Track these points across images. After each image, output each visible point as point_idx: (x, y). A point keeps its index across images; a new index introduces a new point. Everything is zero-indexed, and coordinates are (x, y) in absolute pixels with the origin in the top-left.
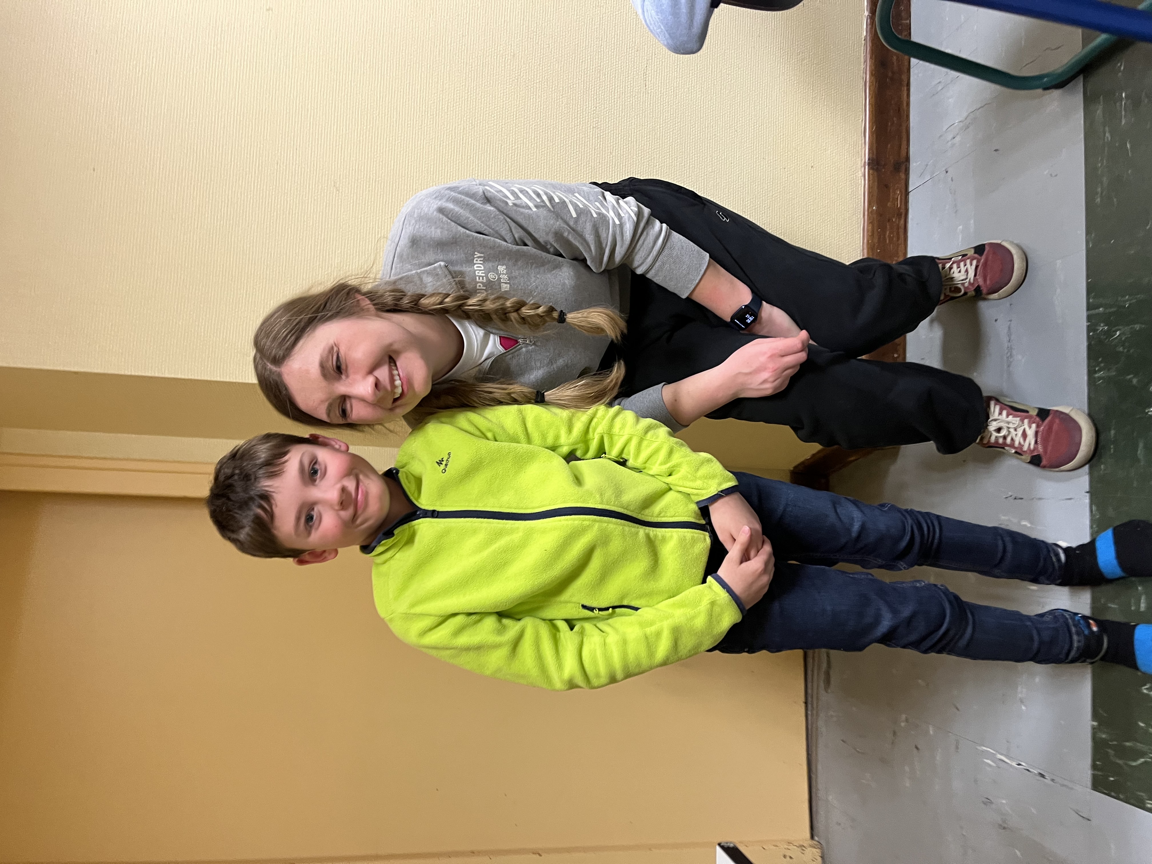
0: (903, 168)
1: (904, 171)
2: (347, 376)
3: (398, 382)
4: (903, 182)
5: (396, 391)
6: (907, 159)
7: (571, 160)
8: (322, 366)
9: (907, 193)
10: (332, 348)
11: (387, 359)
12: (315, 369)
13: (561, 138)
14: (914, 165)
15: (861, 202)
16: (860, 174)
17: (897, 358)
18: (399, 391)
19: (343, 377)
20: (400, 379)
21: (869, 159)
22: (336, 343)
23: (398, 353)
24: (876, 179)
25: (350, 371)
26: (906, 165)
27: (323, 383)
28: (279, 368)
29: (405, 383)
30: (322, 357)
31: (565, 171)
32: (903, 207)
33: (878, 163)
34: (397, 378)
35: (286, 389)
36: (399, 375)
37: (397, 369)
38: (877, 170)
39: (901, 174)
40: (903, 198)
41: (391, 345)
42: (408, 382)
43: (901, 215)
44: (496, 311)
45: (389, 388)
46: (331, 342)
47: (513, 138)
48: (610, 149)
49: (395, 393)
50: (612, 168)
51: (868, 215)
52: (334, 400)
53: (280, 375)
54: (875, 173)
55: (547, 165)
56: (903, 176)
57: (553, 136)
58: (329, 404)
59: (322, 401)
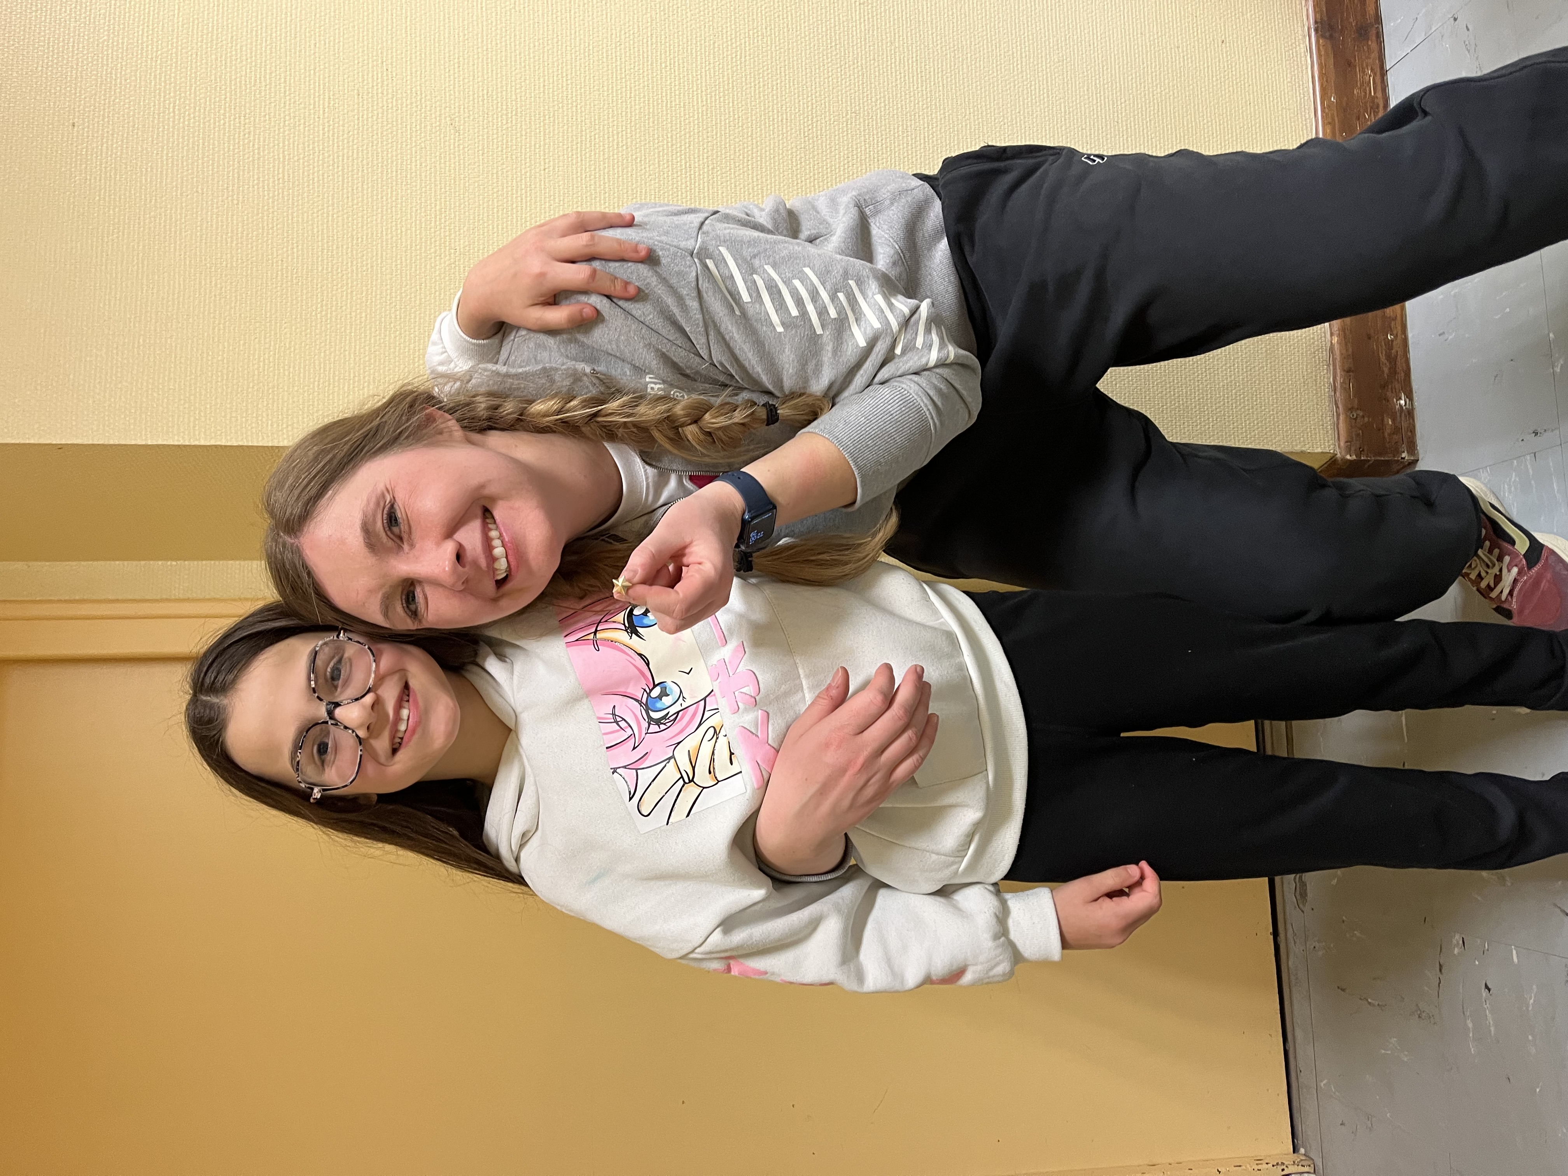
0: (1373, 32)
1: (1374, 38)
2: (412, 546)
3: (499, 551)
4: (1375, 55)
5: (496, 565)
6: (1378, 19)
7: (827, 58)
8: (367, 530)
9: (1383, 73)
10: (383, 496)
11: (479, 512)
12: (355, 539)
13: (809, 25)
14: (1388, 27)
15: (1308, 90)
16: (1303, 48)
17: (1392, 341)
18: (502, 564)
19: (406, 547)
20: (503, 546)
21: (1316, 22)
22: (388, 487)
23: (493, 499)
24: (1330, 51)
25: (416, 534)
26: (1378, 28)
27: (371, 560)
28: (296, 537)
29: (510, 552)
30: (365, 515)
31: (820, 77)
32: (1379, 95)
33: (1331, 28)
34: (497, 543)
35: (309, 574)
36: (501, 537)
37: (497, 528)
38: (1331, 37)
39: (1370, 43)
40: (1378, 78)
41: (482, 486)
42: (516, 550)
43: (1378, 107)
44: (660, 422)
45: (483, 563)
46: (381, 487)
47: (731, 29)
48: (891, 36)
49: (495, 570)
50: (896, 66)
51: (1323, 111)
52: (394, 587)
53: (298, 551)
54: (1329, 42)
55: (789, 68)
56: (1373, 45)
57: (796, 21)
58: (384, 594)
59: (371, 591)
